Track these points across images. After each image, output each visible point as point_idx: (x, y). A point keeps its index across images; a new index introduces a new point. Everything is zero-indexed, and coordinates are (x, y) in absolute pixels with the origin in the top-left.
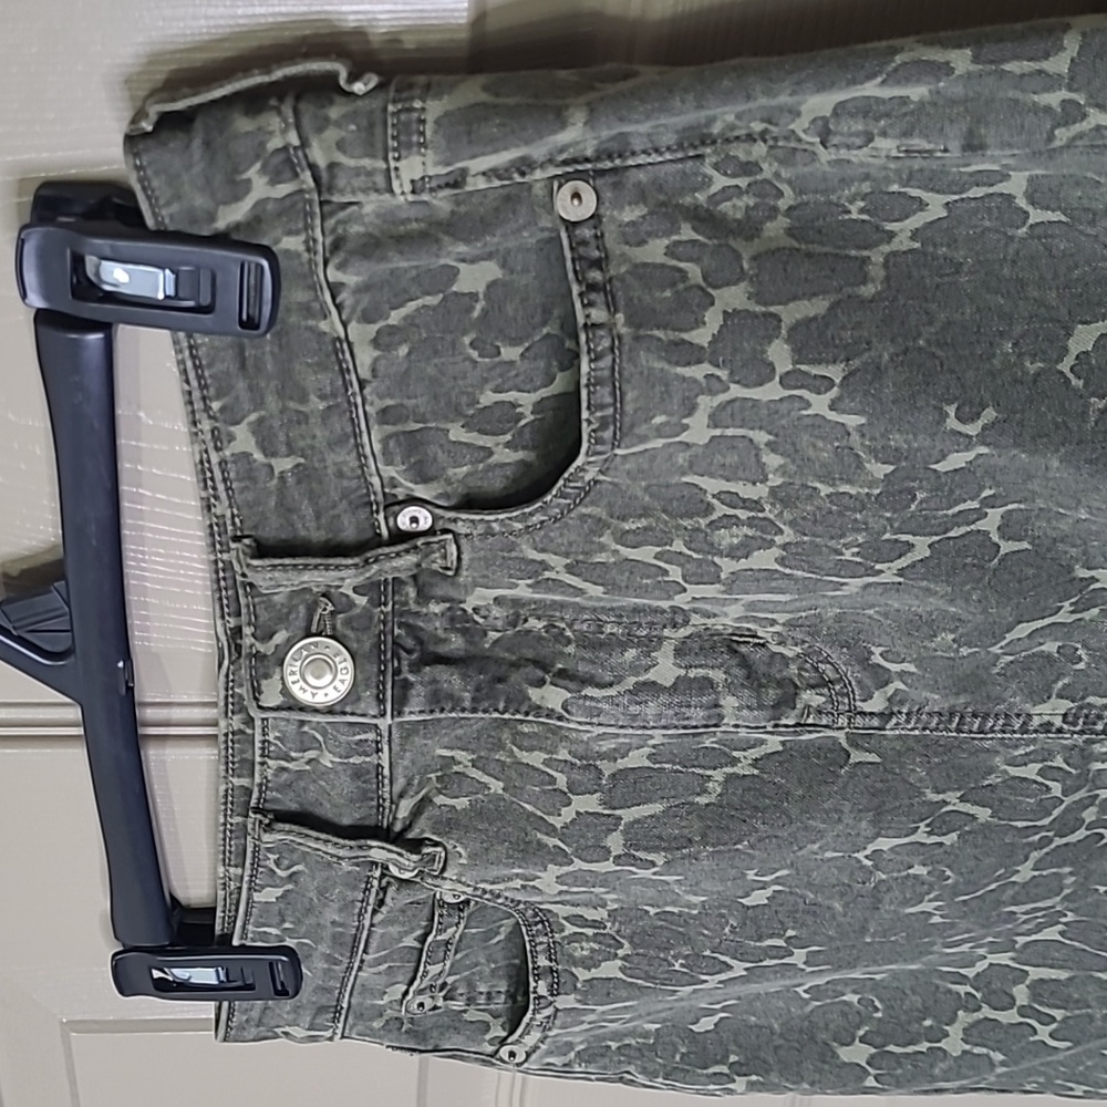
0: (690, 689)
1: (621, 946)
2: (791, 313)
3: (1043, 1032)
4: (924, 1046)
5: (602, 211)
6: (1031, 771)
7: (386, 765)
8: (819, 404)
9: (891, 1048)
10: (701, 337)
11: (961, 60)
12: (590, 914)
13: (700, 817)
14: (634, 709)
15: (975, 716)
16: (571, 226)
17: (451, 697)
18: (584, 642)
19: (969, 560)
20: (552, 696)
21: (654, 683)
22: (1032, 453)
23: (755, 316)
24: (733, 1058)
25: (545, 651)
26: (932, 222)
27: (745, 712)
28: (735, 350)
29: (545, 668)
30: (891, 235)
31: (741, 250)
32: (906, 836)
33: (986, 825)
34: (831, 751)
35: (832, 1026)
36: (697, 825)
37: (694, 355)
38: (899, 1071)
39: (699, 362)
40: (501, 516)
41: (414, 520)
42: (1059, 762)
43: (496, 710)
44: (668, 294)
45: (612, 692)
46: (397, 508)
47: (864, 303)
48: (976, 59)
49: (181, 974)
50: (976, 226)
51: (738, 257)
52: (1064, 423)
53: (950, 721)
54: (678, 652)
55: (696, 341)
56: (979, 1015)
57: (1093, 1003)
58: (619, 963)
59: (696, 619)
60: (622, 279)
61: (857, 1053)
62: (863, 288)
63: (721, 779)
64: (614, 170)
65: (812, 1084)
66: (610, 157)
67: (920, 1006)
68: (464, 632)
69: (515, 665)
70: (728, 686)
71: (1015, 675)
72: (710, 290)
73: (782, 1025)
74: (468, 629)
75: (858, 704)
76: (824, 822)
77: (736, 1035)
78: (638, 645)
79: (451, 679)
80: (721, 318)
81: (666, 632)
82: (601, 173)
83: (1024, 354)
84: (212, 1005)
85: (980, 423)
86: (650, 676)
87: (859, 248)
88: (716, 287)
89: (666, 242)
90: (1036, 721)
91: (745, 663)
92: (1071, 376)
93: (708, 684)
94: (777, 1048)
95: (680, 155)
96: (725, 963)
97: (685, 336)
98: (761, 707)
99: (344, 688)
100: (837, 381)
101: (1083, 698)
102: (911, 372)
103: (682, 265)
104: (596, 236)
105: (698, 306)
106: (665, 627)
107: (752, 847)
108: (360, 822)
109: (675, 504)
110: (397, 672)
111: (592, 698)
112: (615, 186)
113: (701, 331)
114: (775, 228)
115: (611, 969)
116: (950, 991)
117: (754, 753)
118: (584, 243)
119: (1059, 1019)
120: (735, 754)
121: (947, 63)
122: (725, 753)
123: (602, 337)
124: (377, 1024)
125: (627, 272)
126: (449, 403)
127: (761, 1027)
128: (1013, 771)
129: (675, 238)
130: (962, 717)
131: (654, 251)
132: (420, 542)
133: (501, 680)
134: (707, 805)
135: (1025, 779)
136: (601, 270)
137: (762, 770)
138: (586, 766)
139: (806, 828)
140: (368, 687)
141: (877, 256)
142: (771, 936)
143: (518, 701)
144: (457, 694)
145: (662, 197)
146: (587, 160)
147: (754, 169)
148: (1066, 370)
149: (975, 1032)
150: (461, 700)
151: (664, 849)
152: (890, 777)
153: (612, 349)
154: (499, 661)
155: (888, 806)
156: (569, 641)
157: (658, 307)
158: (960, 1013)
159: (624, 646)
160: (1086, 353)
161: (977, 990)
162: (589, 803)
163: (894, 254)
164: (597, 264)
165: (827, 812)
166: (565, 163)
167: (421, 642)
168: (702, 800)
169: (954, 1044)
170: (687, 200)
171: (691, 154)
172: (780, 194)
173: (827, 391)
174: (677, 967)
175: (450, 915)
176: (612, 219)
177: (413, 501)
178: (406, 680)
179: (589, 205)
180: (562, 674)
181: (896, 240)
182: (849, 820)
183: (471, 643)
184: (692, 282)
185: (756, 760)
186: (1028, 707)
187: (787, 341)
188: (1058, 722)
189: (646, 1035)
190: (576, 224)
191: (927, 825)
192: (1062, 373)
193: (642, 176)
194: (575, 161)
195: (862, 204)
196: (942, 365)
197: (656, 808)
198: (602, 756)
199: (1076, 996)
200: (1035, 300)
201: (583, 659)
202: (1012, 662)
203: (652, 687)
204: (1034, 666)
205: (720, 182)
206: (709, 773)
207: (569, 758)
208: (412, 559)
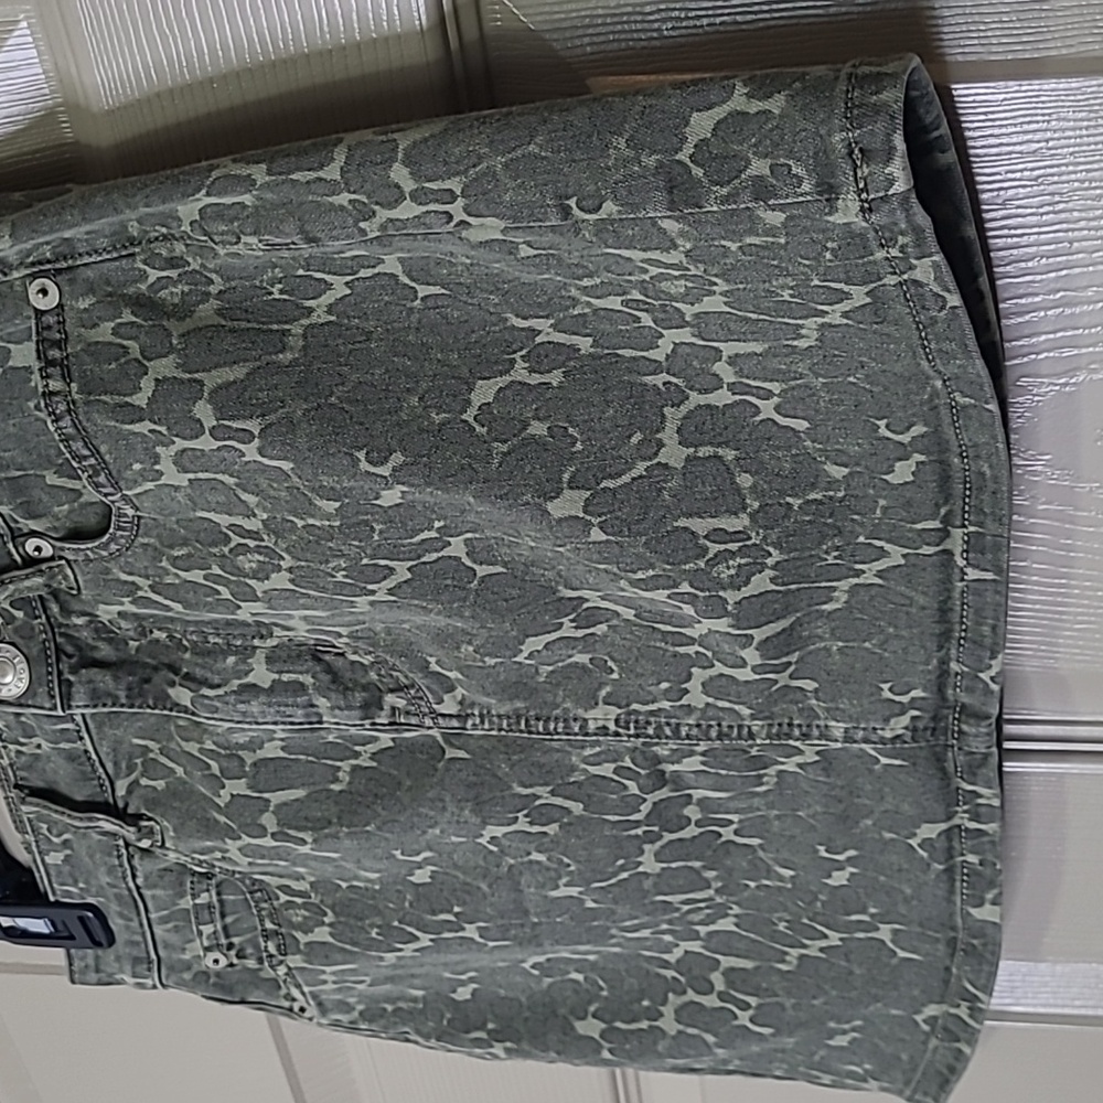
0: (286, 691)
1: (325, 914)
2: (211, 379)
3: (744, 1018)
4: (644, 1025)
5: (64, 301)
6: (607, 770)
7: (91, 749)
8: (251, 452)
9: (619, 1024)
10: (141, 400)
11: (259, 173)
12: (295, 885)
13: (336, 803)
14: (241, 707)
15: (538, 719)
16: (39, 313)
17: (109, 694)
18: (197, 650)
19: (449, 582)
20: (182, 695)
21: (254, 685)
22: (447, 491)
23: (182, 381)
24: (490, 1026)
25: (173, 657)
26: (341, 299)
27: (337, 712)
28: (168, 412)
29: (176, 671)
30: (311, 310)
31: (172, 329)
32: (509, 825)
33: (580, 818)
34: (431, 747)
35: (568, 1002)
36: (334, 809)
37: (137, 415)
38: (628, 1046)
39: (141, 420)
40: (90, 546)
41: (38, 549)
42: (628, 763)
43: (149, 707)
44: (113, 366)
45: (221, 691)
46: (22, 539)
47: (280, 367)
48: (269, 172)
49: (22, 923)
50: (378, 301)
51: (170, 335)
52: (470, 465)
53: (518, 723)
54: (270, 660)
55: (137, 403)
56: (685, 999)
57: (780, 993)
58: (327, 929)
59: (277, 632)
60: (76, 355)
61: (590, 1027)
62: (281, 356)
63: (348, 769)
64: (69, 268)
65: (558, 1053)
66: (65, 259)
67: (636, 987)
68: (110, 641)
69: (156, 669)
70: (317, 689)
71: (558, 685)
72: (145, 362)
73: (528, 999)
74: (112, 638)
75: (435, 706)
76: (431, 809)
77: (492, 1005)
78: (236, 653)
79: (104, 680)
80: (153, 384)
81: (256, 642)
82: (59, 271)
83: (430, 407)
84: (61, 952)
85: (390, 465)
86: (250, 679)
87: (279, 322)
88: (149, 360)
89: (113, 325)
90: (592, 726)
91: (329, 669)
92: (475, 425)
93: (301, 688)
94: (526, 1019)
95: (115, 255)
96: (411, 934)
97: (128, 399)
98: (349, 708)
99: (24, 685)
100: (256, 433)
101: (628, 705)
102: (322, 425)
103: (125, 343)
104: (59, 323)
105: (135, 375)
106: (253, 637)
107: (379, 828)
108: (90, 799)
109: (202, 535)
110: (60, 673)
111: (207, 697)
112: (71, 281)
113: (139, 395)
114: (207, 310)
115: (322, 934)
116: (658, 975)
117: (371, 748)
118: (49, 328)
119: (754, 1004)
120: (357, 748)
121: (250, 175)
122: (347, 747)
123: (58, 402)
124: (187, 976)
125: (82, 350)
126: (39, 455)
127: (511, 1000)
128: (593, 770)
129: (119, 321)
130: (527, 721)
131: (105, 331)
132: (44, 567)
133: (147, 681)
134: (341, 792)
135: (604, 777)
136: (60, 349)
137: (379, 762)
138: (231, 755)
139: (419, 815)
140: (40, 685)
141: (296, 329)
142: (442, 912)
143: (163, 700)
144: (113, 691)
145: (110, 289)
146: (49, 262)
147: (181, 262)
148: (471, 420)
149: (684, 1014)
150: (117, 697)
151: (311, 829)
152: (482, 771)
153: (69, 411)
154: (146, 665)
155: (485, 797)
156: (186, 649)
157: (106, 377)
158: (671, 995)
159: (225, 654)
160: (489, 404)
161: (681, 974)
162: (238, 787)
163: (312, 326)
164: (58, 344)
165: (432, 801)
166: (33, 264)
167: (79, 648)
168: (336, 787)
169: (669, 1024)
170: (131, 290)
171: (124, 253)
172: (211, 282)
173: (250, 442)
174: (374, 935)
175: (199, 882)
176: (72, 308)
177: (34, 534)
178: (68, 680)
179: (53, 299)
180: (187, 677)
181: (315, 314)
182: (451, 807)
183: (117, 650)
184: (132, 356)
185: (374, 754)
186: (580, 712)
187: (209, 402)
188: (612, 727)
189: (415, 1000)
190: (43, 313)
191: (526, 816)
192: (466, 421)
193: (89, 273)
194: (40, 263)
195: (280, 286)
196: (351, 418)
197: (300, 793)
198: (243, 747)
199: (764, 985)
200: (439, 361)
201: (197, 664)
202: (552, 672)
203: (253, 688)
204: (573, 676)
205: (153, 275)
206: (338, 764)
207: (214, 747)
208: (39, 580)
